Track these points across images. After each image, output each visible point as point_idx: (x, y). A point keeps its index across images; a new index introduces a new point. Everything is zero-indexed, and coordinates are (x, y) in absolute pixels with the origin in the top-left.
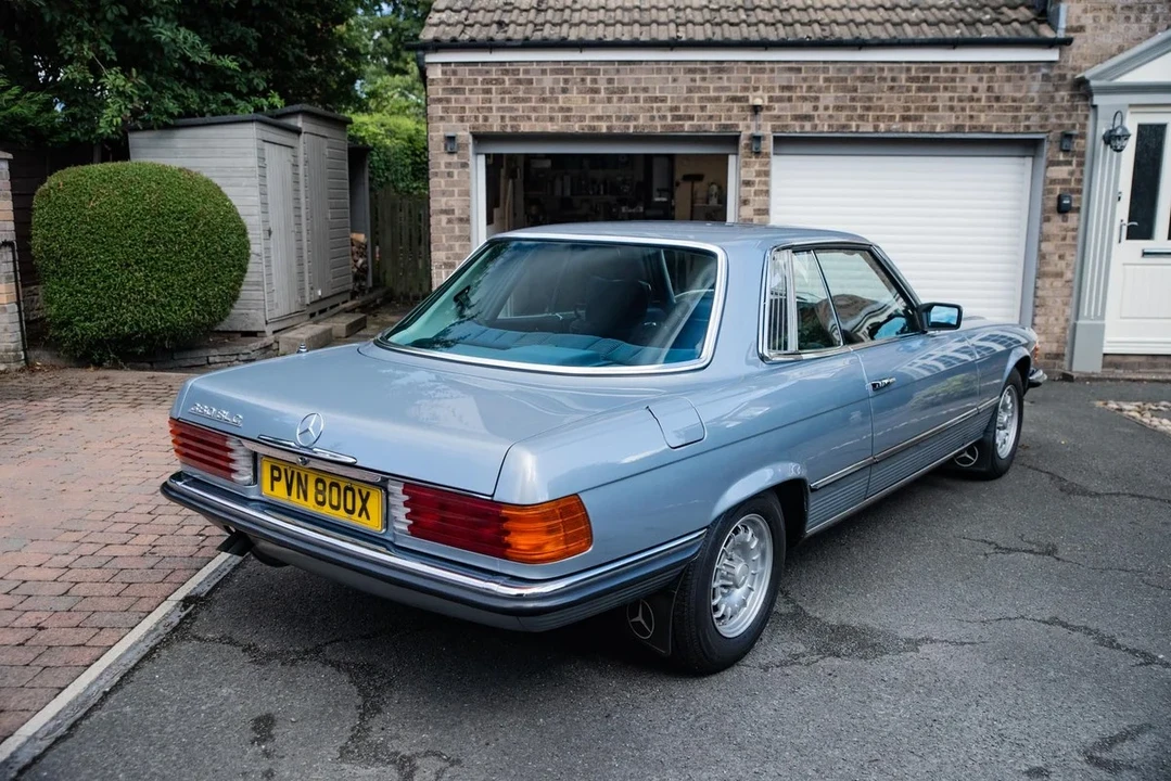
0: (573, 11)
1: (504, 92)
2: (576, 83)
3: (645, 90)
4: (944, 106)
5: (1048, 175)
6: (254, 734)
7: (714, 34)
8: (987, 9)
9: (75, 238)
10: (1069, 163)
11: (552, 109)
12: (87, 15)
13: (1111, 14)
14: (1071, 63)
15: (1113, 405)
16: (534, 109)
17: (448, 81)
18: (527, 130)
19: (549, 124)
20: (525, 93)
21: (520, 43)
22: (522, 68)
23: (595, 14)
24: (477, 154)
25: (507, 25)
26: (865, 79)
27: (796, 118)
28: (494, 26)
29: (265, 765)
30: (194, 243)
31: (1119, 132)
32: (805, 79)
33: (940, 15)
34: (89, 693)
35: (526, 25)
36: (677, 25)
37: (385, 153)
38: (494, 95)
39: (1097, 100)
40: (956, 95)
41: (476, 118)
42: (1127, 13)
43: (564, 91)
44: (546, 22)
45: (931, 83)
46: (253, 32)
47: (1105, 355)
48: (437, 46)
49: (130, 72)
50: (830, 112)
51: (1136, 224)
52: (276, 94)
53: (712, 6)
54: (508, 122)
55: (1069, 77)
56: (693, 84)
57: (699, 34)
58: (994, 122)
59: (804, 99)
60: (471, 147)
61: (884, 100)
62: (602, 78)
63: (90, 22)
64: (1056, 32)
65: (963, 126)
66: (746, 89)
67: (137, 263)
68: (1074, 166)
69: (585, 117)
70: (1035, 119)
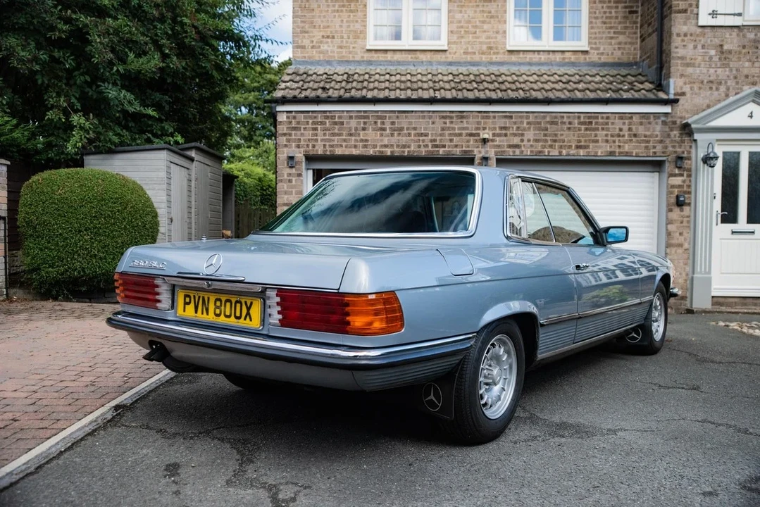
0: (369, 82)
1: (326, 129)
2: (371, 124)
3: (415, 129)
4: (602, 140)
5: (670, 182)
6: (165, 473)
7: (457, 95)
8: (625, 83)
9: (47, 213)
10: (682, 175)
11: (356, 140)
12: (64, 81)
13: (701, 85)
14: (679, 114)
15: (722, 324)
16: (345, 140)
17: (291, 122)
18: (340, 153)
19: (354, 150)
20: (339, 130)
21: (336, 100)
22: (337, 115)
23: (383, 84)
24: (308, 169)
25: (328, 89)
26: (552, 123)
27: (510, 146)
28: (320, 91)
29: (174, 488)
30: (124, 219)
31: (712, 155)
32: (515, 123)
33: (597, 86)
34: (50, 451)
35: (340, 90)
36: (435, 90)
37: (244, 186)
38: (319, 131)
39: (696, 136)
40: (610, 133)
41: (308, 146)
42: (711, 85)
43: (364, 129)
44: (352, 88)
45: (593, 126)
46: (167, 98)
47: (713, 297)
48: (284, 101)
49: (89, 116)
50: (531, 143)
51: (726, 213)
52: (179, 135)
53: (455, 80)
54: (328, 148)
55: (678, 122)
56: (445, 125)
57: (448, 95)
58: (634, 149)
59: (515, 135)
60: (304, 164)
61: (564, 136)
62: (387, 121)
63: (66, 85)
64: (668, 95)
65: (615, 152)
66: (478, 129)
67: (86, 230)
68: (685, 177)
69: (376, 145)
70: (659, 148)
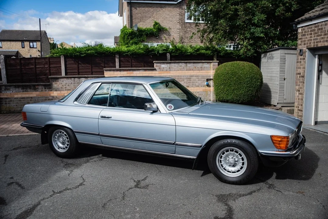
1: (316, 33)
16: (322, 38)
17: (302, 32)
18: (320, 46)
19: (326, 43)
20: (320, 33)
21: (316, 16)
22: (320, 24)
24: (316, 55)
38: (313, 35)
41: (308, 43)
48: (298, 22)
54: (315, 44)
60: (307, 53)
